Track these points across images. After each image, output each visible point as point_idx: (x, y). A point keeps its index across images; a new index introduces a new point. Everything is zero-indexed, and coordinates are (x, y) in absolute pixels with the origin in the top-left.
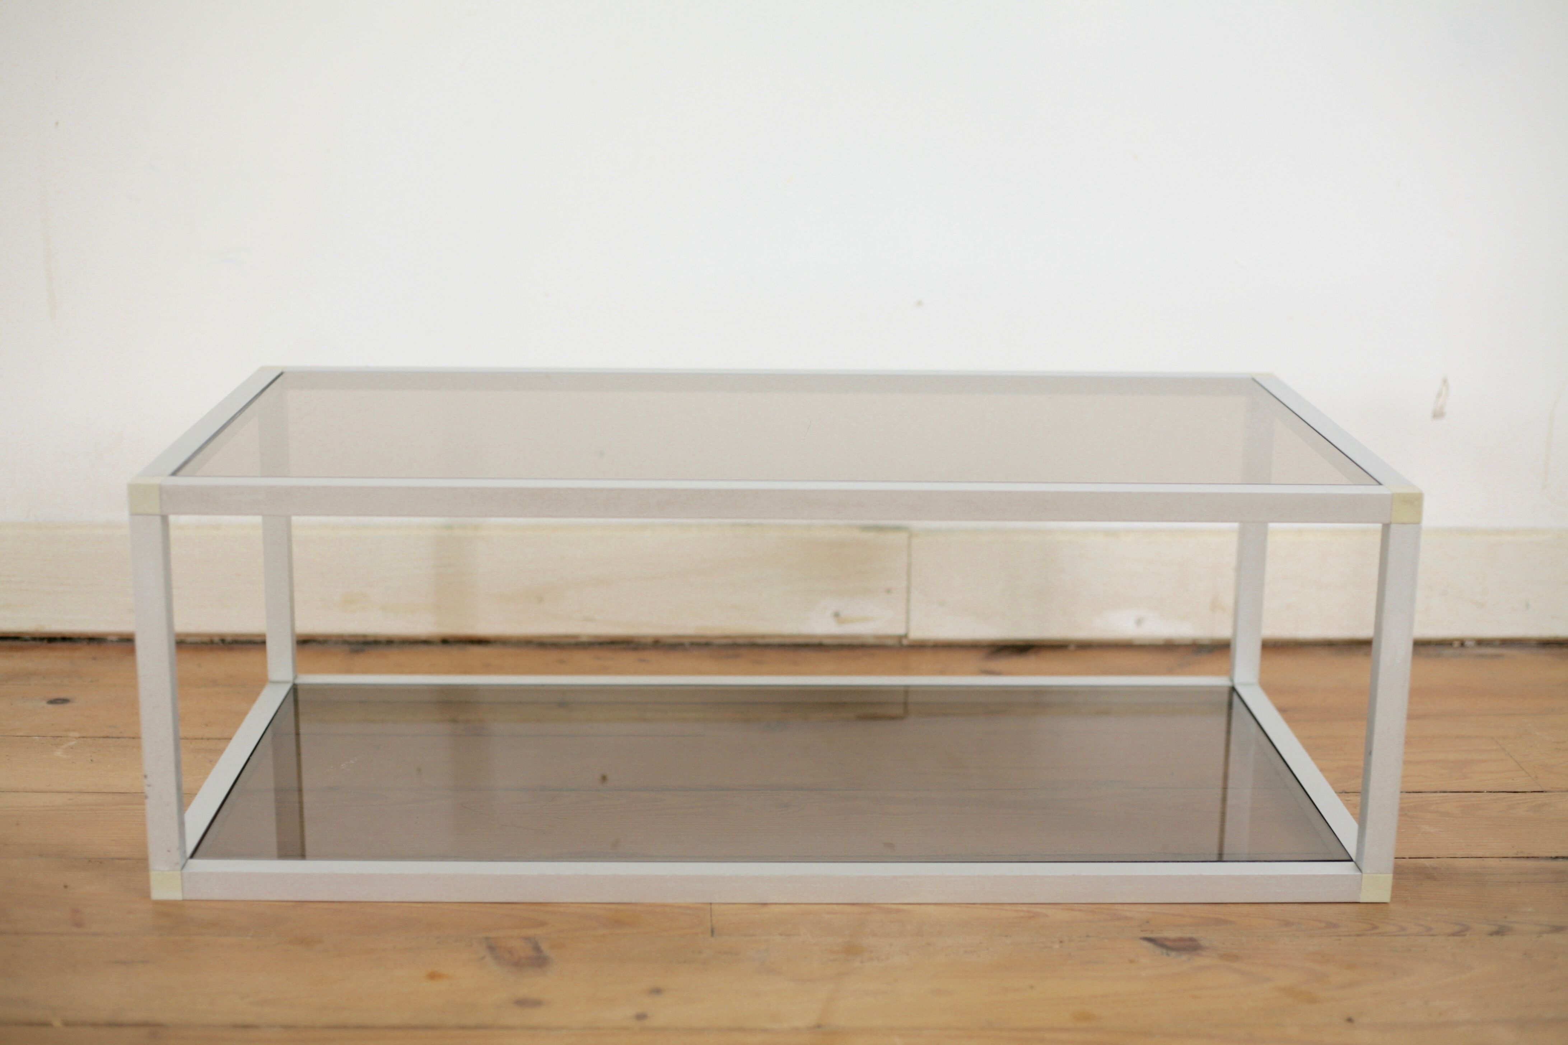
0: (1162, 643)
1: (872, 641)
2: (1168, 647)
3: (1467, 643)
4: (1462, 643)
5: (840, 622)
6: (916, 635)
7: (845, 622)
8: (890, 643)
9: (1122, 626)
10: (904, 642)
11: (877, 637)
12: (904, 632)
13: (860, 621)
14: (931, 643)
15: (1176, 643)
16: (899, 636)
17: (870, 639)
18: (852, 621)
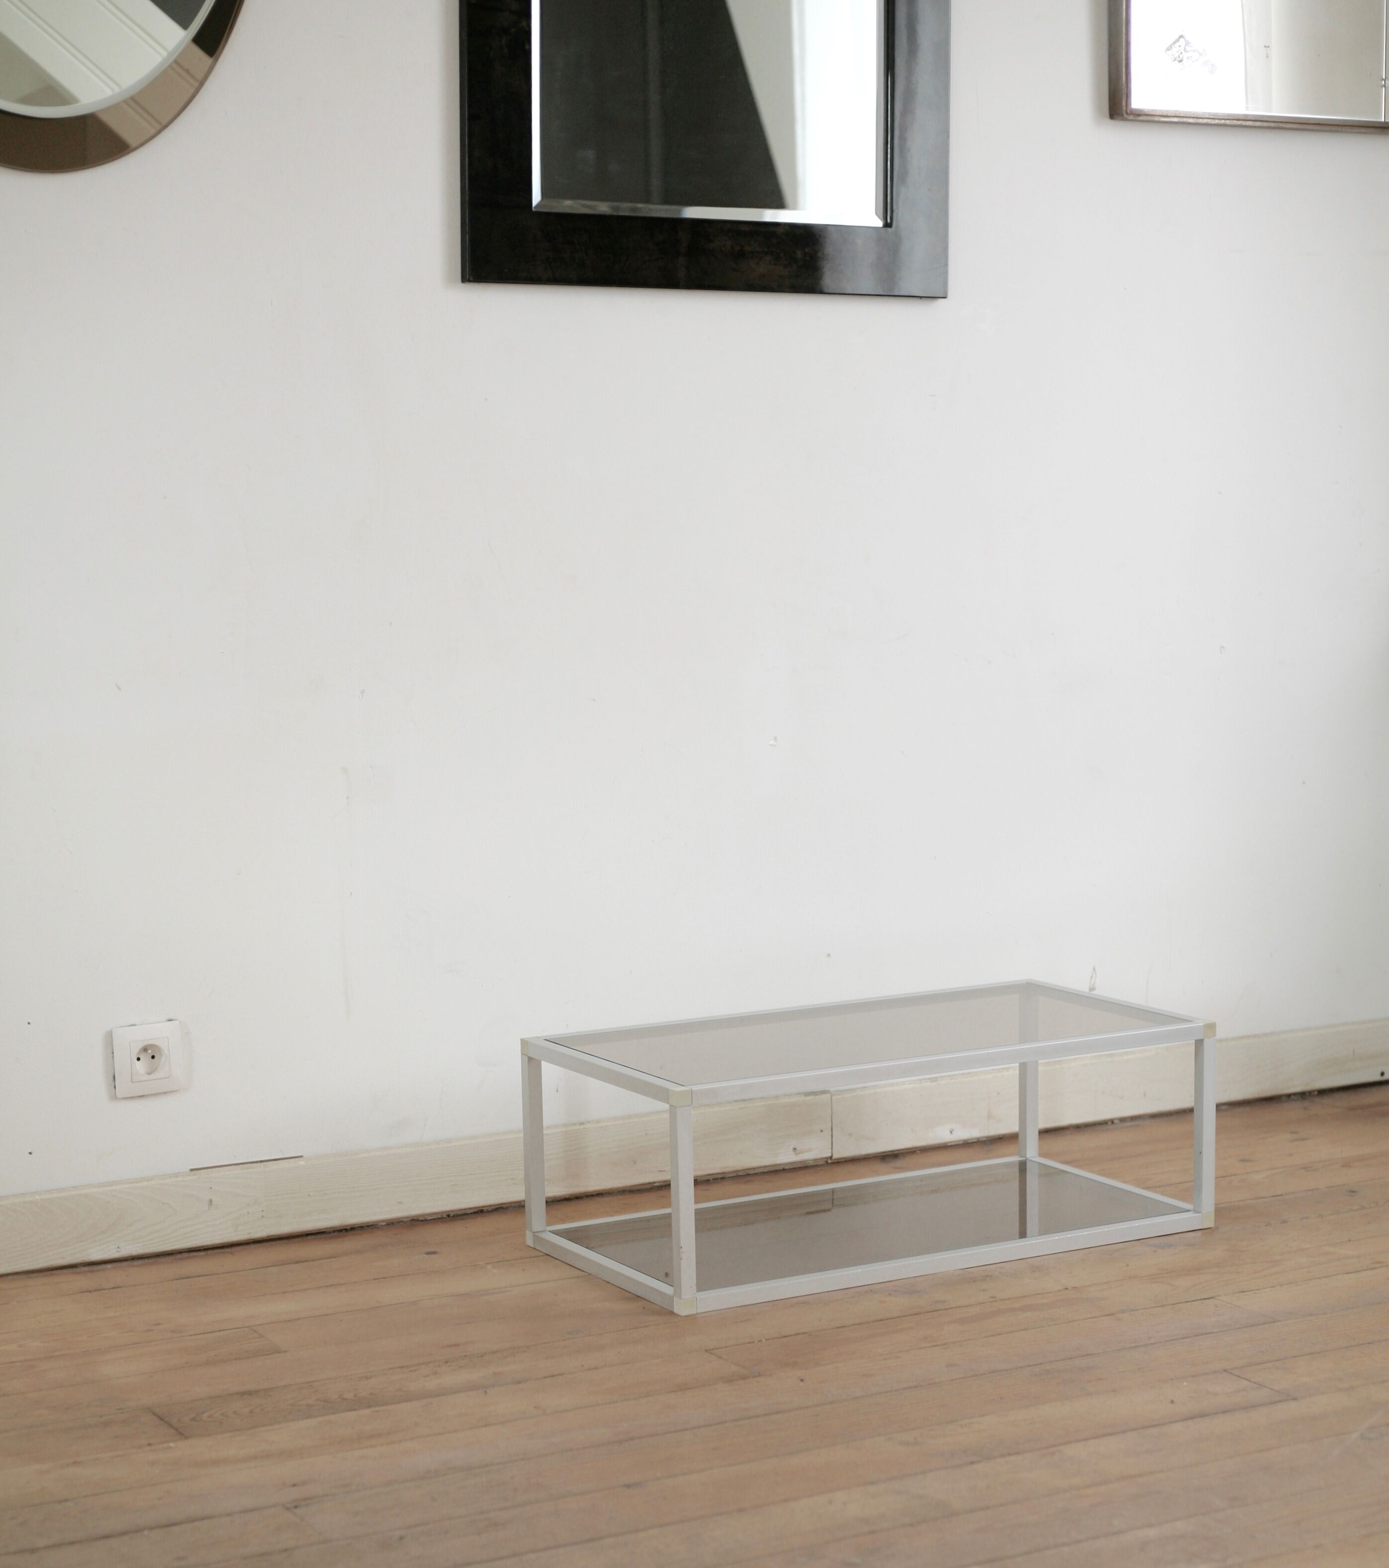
0: (961, 1142)
1: (812, 1163)
2: (966, 1145)
3: (1115, 1121)
4: (1112, 1121)
5: (796, 1154)
6: (836, 1156)
7: (799, 1153)
8: (821, 1163)
9: (943, 1135)
10: (829, 1161)
11: (815, 1160)
12: (830, 1155)
13: (807, 1152)
14: (843, 1160)
15: (969, 1141)
16: (827, 1158)
17: (810, 1162)
18: (803, 1152)
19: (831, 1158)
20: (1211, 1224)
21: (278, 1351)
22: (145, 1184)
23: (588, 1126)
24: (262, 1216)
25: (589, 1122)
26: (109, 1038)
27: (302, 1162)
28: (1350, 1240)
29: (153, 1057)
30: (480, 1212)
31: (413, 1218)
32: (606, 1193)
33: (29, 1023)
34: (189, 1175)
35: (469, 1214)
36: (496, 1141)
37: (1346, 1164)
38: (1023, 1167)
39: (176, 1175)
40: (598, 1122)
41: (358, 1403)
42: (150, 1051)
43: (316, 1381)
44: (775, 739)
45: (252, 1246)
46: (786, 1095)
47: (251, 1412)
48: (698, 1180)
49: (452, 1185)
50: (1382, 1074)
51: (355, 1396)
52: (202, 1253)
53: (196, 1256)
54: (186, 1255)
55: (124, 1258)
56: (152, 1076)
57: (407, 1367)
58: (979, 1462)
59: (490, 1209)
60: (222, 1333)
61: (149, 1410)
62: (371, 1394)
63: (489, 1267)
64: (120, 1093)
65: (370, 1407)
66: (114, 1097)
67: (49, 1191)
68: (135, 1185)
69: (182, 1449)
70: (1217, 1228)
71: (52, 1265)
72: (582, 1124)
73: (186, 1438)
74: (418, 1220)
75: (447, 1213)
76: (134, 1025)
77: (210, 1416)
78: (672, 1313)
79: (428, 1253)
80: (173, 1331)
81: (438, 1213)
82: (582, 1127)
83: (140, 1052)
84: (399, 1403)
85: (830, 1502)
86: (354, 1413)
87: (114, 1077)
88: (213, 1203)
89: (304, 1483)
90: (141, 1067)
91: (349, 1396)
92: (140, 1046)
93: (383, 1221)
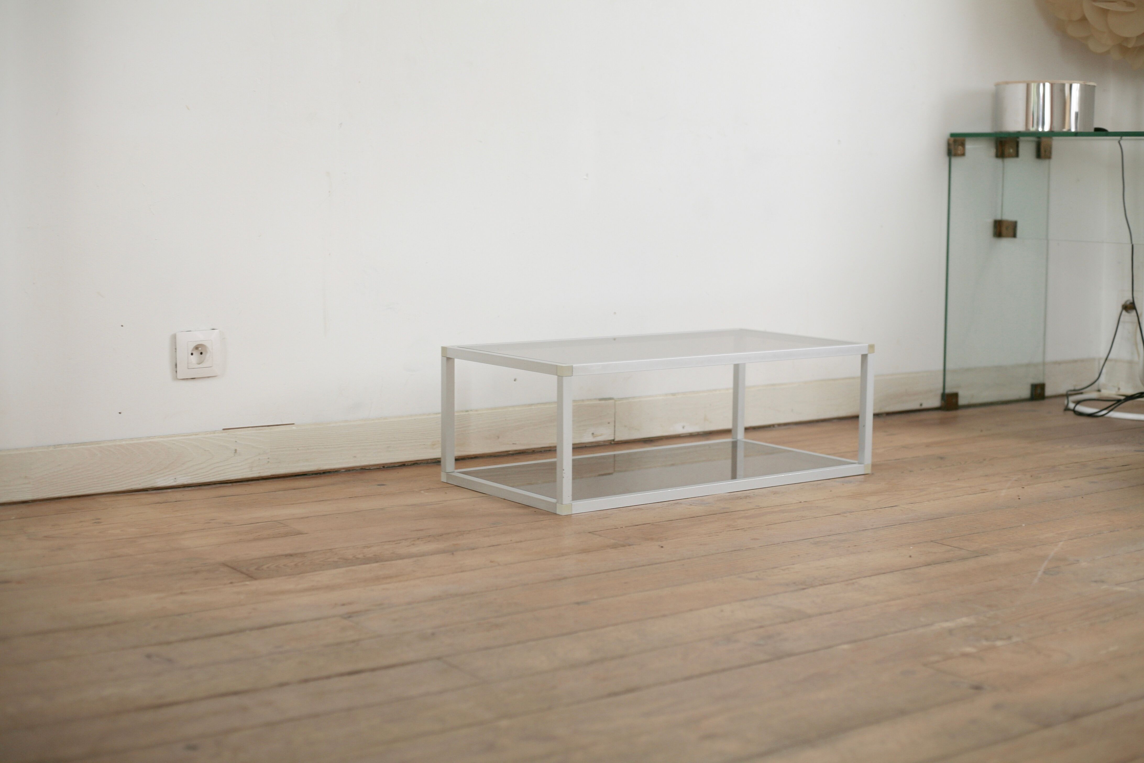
0: (688, 435)
2: (691, 435)
5: (594, 437)
6: (617, 439)
7: (595, 437)
8: (607, 444)
9: (678, 429)
10: (613, 443)
11: (604, 441)
12: (612, 438)
13: (600, 436)
14: (621, 442)
15: (694, 434)
16: (611, 441)
17: (602, 442)
18: (597, 436)
19: (613, 440)
20: (869, 471)
21: (300, 533)
22: (194, 437)
23: (471, 413)
24: (268, 462)
25: (471, 410)
26: (174, 338)
27: (294, 428)
28: (959, 479)
29: (201, 353)
30: (403, 465)
31: (362, 468)
32: (480, 456)
33: (122, 326)
34: (222, 433)
35: (396, 466)
36: (415, 419)
37: (928, 445)
38: (735, 445)
39: (214, 432)
40: (477, 411)
41: (367, 561)
42: (200, 349)
43: (334, 549)
44: (587, 175)
45: (261, 481)
46: (588, 400)
47: (296, 565)
48: (535, 451)
49: (388, 447)
50: (921, 405)
51: (364, 556)
52: (230, 485)
53: (224, 486)
54: (219, 485)
55: (178, 486)
56: (200, 366)
57: (394, 541)
58: (807, 588)
59: (410, 464)
60: (257, 524)
61: (224, 564)
62: (374, 555)
63: (422, 492)
64: (180, 376)
65: (377, 562)
66: (176, 378)
67: (132, 439)
68: (188, 437)
69: (253, 585)
70: (873, 474)
71: (132, 488)
72: (467, 411)
73: (256, 579)
74: (365, 469)
75: (383, 465)
76: (190, 331)
77: (268, 567)
78: (556, 514)
79: (379, 485)
80: (224, 523)
81: (378, 465)
82: (467, 413)
83: (193, 350)
84: (396, 560)
85: (722, 611)
86: (368, 566)
87: (176, 365)
88: (237, 452)
89: (350, 603)
90: (194, 359)
91: (360, 556)
92: (195, 344)
93: (344, 468)
